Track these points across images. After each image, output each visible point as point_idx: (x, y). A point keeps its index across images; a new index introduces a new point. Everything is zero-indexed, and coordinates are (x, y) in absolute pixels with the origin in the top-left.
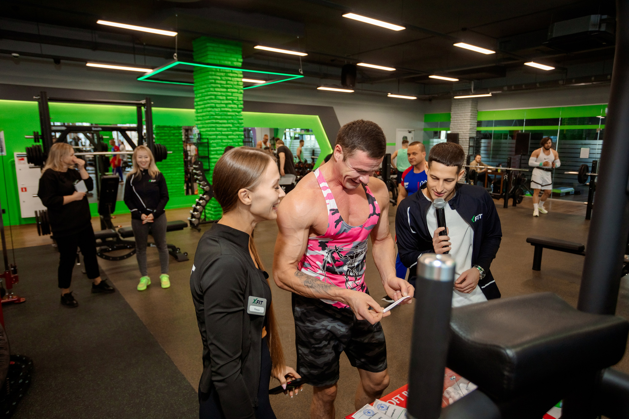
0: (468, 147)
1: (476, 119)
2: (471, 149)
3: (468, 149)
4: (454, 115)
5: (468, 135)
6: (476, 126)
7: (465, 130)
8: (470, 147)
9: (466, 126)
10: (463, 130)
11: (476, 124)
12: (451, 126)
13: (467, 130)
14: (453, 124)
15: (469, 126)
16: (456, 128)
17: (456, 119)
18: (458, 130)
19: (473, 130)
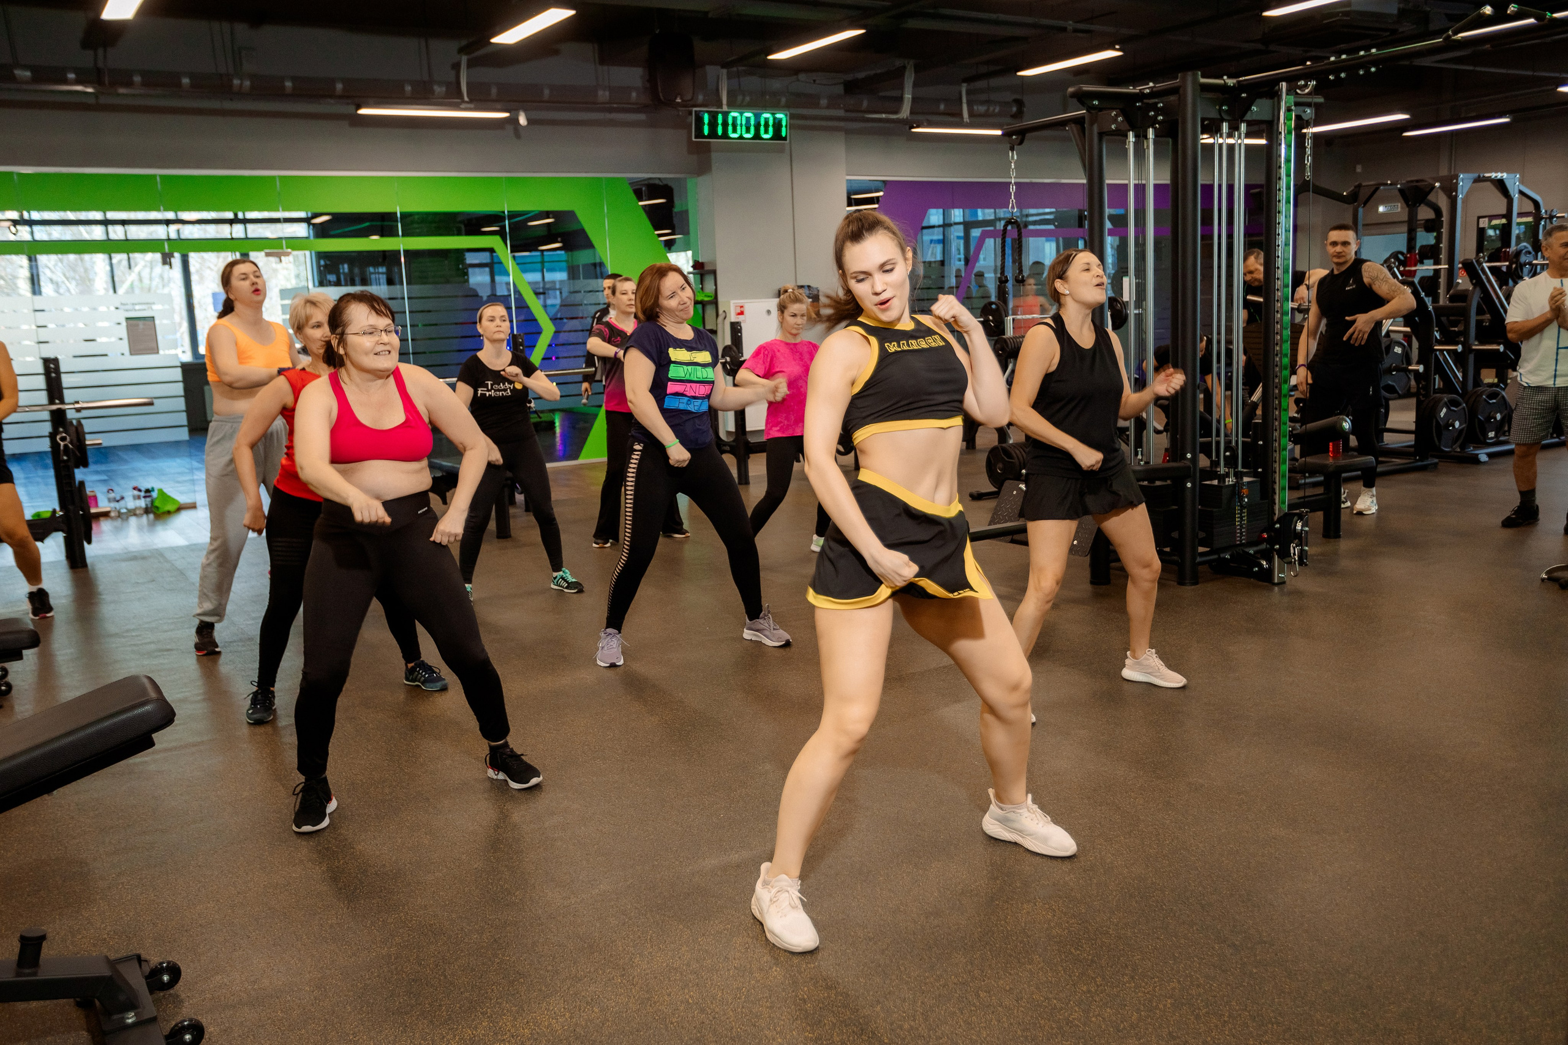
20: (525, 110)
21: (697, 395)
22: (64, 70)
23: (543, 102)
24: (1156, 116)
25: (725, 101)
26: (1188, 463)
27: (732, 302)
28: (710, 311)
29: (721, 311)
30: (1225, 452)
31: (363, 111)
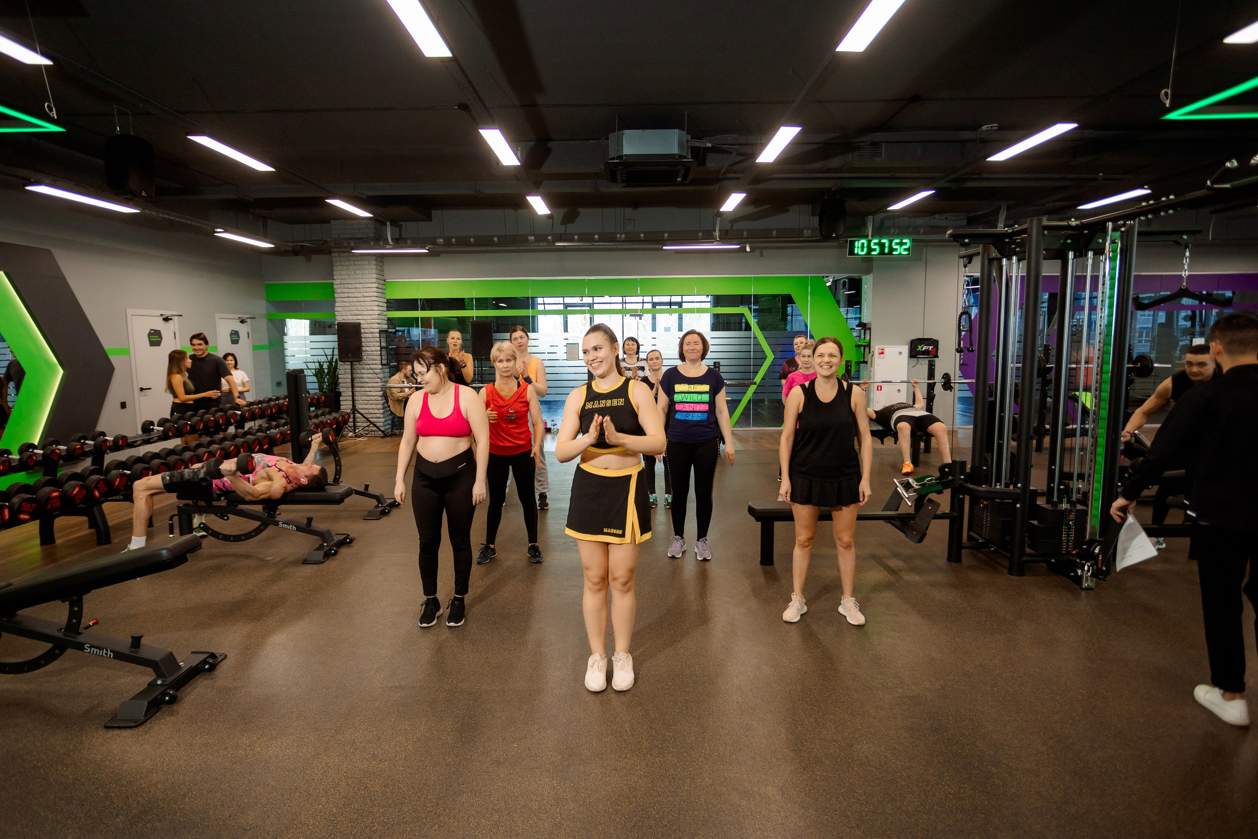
0: (379, 348)
1: (384, 296)
2: (384, 353)
3: (379, 353)
4: (342, 286)
5: (377, 326)
6: (386, 309)
7: (369, 317)
8: (383, 349)
9: (369, 308)
10: (365, 317)
11: (385, 305)
12: (336, 309)
13: (372, 317)
14: (341, 304)
15: (376, 308)
16: (348, 313)
17: (346, 295)
18: (355, 317)
19: (383, 317)
20: (749, 244)
21: (695, 410)
22: (573, 235)
23: (773, 238)
24: (1015, 248)
25: (870, 234)
26: (1018, 491)
27: (876, 346)
28: (867, 349)
29: (871, 352)
30: (1059, 485)
31: (664, 248)
